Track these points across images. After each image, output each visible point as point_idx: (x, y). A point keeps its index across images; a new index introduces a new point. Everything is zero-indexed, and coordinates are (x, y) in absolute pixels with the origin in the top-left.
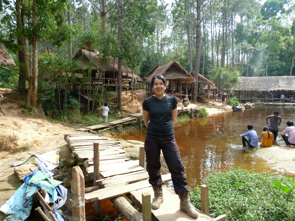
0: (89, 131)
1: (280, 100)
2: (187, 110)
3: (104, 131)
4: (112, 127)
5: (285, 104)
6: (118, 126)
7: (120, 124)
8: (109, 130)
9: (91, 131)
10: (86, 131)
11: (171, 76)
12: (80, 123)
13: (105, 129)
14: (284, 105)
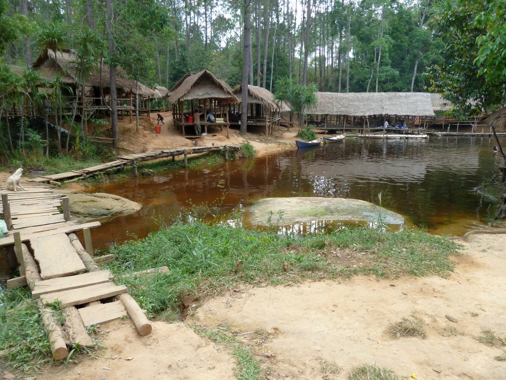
0: (48, 182)
1: (382, 130)
2: (218, 147)
3: (73, 182)
4: (88, 176)
5: (389, 136)
6: (96, 173)
7: (100, 170)
8: (82, 179)
9: (51, 181)
10: (43, 182)
11: (201, 94)
12: (43, 170)
13: (76, 179)
14: (387, 138)
